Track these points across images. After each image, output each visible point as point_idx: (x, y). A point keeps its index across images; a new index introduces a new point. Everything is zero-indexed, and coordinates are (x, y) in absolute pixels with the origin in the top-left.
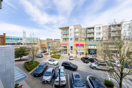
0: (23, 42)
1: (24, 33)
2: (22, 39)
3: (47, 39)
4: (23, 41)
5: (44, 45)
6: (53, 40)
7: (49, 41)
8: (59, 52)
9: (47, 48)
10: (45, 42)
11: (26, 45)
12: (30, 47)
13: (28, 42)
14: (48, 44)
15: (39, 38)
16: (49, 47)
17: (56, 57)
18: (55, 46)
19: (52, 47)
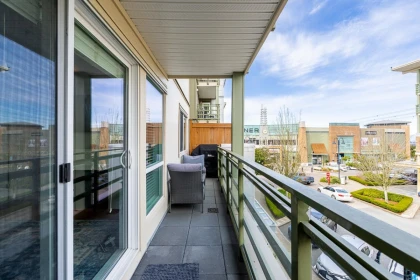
0: (260, 137)
1: (264, 113)
2: (257, 130)
3: (334, 126)
4: (260, 134)
5: (322, 146)
6: (361, 127)
8: (400, 182)
9: (333, 157)
10: (326, 135)
11: (267, 146)
12: (278, 151)
13: (274, 138)
14: (337, 142)
15: (304, 122)
16: (342, 155)
17: (380, 201)
18: (376, 152)
19: (355, 156)
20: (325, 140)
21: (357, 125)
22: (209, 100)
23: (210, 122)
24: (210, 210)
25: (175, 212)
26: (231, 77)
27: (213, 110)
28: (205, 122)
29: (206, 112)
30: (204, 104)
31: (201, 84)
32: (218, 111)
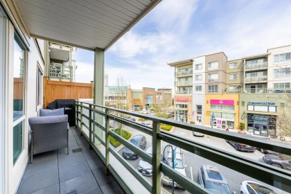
1: (106, 78)
3: (144, 89)
5: (139, 100)
6: (156, 90)
7: (147, 92)
8: (169, 117)
9: (144, 107)
10: (141, 93)
11: (108, 101)
12: (115, 104)
13: (114, 95)
14: (146, 98)
15: (130, 86)
16: (148, 105)
17: (163, 126)
18: (162, 103)
19: (154, 105)
20: (140, 97)
21: (154, 89)
22: (61, 62)
23: (63, 80)
24: (74, 151)
25: (37, 161)
26: (94, 50)
27: (66, 71)
28: (58, 80)
29: (58, 72)
30: (55, 65)
31: (53, 46)
32: (71, 72)
